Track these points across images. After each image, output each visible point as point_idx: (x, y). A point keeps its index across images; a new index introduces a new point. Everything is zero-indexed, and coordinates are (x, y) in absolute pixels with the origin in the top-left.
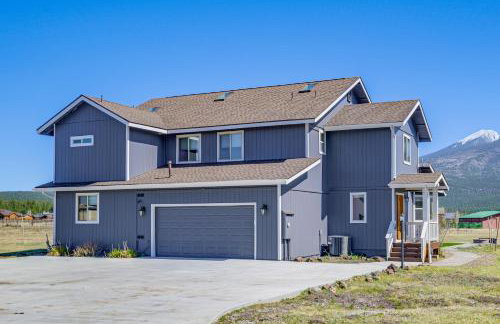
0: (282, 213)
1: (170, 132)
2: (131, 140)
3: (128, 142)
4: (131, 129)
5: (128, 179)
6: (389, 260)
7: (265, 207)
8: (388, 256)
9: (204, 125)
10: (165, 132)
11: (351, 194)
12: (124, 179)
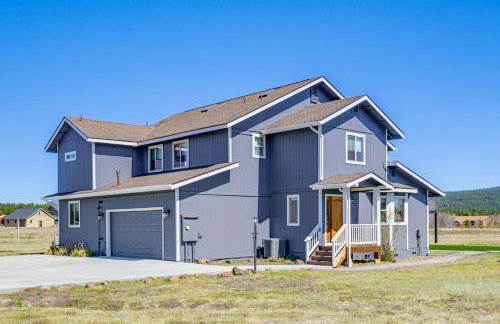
0: (181, 217)
1: (140, 144)
2: (96, 153)
3: (94, 155)
4: (97, 144)
5: (94, 187)
6: (308, 263)
7: (169, 212)
8: (308, 259)
9: (169, 133)
10: (135, 144)
11: (288, 197)
12: (91, 189)
